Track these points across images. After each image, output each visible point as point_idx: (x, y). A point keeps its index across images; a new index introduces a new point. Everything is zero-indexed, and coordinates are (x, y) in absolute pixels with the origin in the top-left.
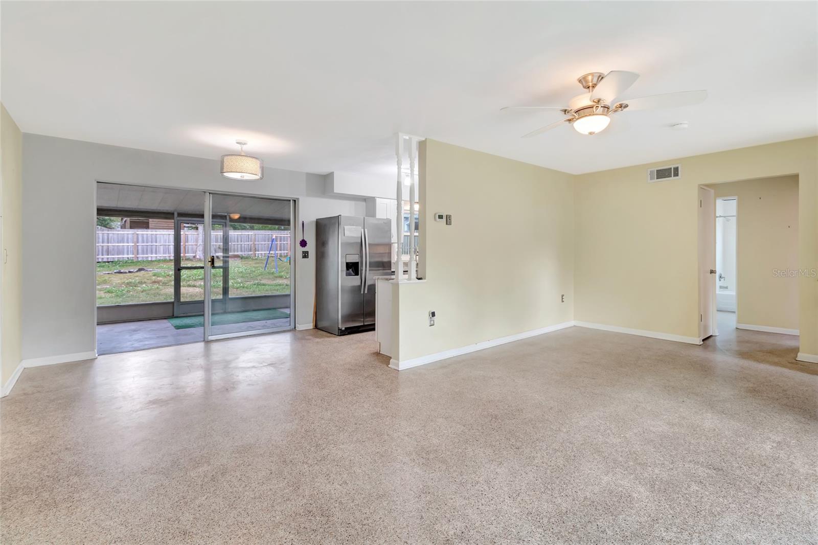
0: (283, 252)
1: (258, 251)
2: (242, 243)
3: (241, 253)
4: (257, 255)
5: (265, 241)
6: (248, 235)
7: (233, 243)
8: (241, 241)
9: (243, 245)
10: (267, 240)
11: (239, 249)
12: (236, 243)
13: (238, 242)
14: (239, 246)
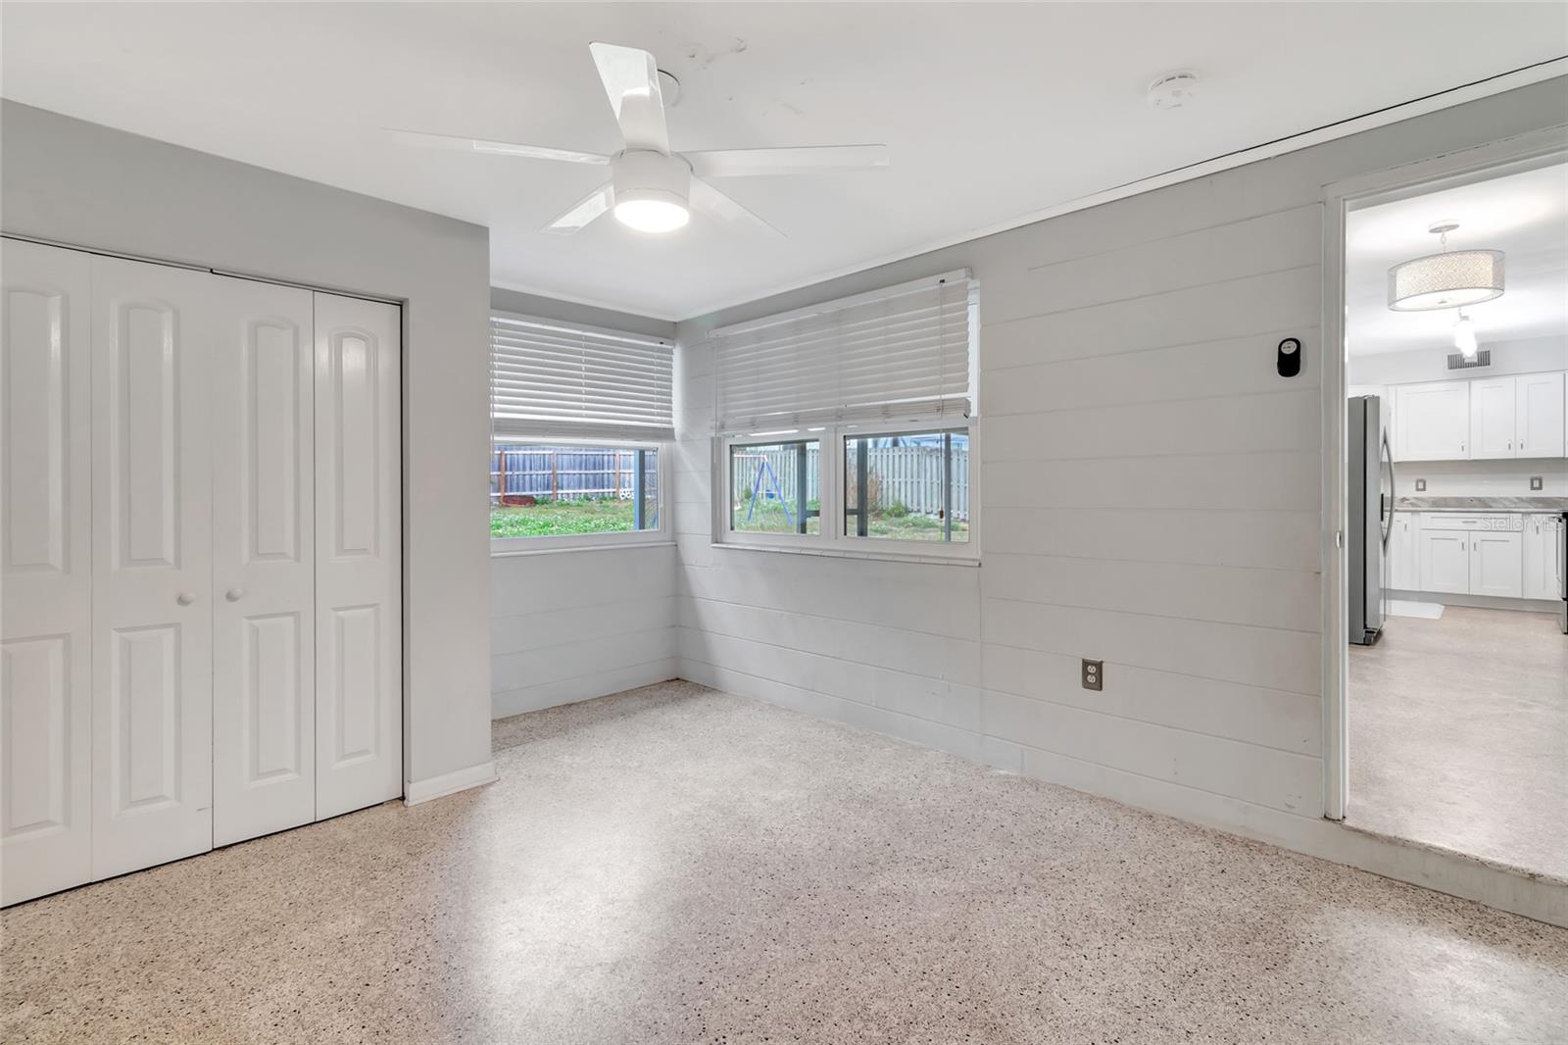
0: (606, 490)
1: (562, 489)
2: (533, 472)
3: (530, 493)
4: (559, 496)
5: (574, 469)
6: (544, 455)
7: (516, 473)
8: (531, 469)
9: (534, 477)
10: (577, 467)
11: (527, 485)
12: (521, 472)
13: (524, 469)
14: (527, 477)
